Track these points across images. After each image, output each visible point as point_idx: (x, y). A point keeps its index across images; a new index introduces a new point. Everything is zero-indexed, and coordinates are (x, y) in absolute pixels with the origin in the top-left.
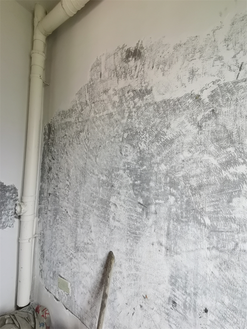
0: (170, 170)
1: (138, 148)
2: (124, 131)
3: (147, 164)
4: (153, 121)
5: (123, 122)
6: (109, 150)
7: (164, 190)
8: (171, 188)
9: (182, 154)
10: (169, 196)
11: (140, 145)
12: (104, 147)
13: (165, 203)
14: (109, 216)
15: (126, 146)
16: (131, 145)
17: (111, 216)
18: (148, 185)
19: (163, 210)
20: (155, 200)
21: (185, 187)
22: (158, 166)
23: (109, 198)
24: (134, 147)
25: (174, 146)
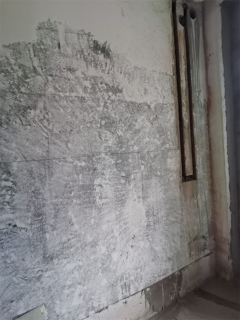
0: (140, 149)
1: (117, 134)
2: (102, 119)
3: (125, 147)
4: (126, 115)
5: (99, 109)
6: (85, 135)
7: (138, 162)
8: (141, 161)
9: (145, 139)
10: (141, 166)
11: (117, 132)
12: (78, 132)
13: (139, 171)
14: (95, 198)
15: (105, 132)
16: (110, 131)
17: (98, 197)
18: (127, 161)
19: (139, 175)
20: (133, 170)
21: (148, 158)
22: (133, 147)
23: (93, 181)
24: (113, 133)
25: (141, 134)
